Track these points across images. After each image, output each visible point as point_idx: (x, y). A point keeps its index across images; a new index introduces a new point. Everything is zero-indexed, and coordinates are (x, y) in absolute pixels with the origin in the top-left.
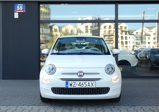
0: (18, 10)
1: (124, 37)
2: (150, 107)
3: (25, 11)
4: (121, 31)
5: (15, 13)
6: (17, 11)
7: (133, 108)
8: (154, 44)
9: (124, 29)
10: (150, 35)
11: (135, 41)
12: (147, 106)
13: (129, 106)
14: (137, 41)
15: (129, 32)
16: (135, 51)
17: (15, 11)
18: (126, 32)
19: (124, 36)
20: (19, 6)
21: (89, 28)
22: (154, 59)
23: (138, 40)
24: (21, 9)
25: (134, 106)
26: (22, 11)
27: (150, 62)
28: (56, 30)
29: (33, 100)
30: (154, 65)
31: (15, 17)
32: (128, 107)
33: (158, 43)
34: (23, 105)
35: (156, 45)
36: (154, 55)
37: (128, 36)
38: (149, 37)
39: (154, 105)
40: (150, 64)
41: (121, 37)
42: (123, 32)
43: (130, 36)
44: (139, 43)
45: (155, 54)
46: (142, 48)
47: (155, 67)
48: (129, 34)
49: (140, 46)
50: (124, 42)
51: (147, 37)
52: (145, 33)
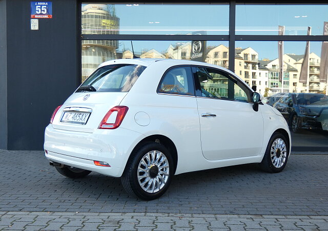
0: (38, 15)
1: (250, 74)
2: (295, 219)
3: (51, 16)
4: (246, 62)
5: (32, 20)
6: (36, 16)
7: (258, 219)
8: (304, 86)
9: (250, 59)
10: (296, 71)
11: (270, 80)
12: (288, 217)
13: (250, 216)
14: (273, 81)
15: (259, 64)
16: (268, 98)
17: (32, 16)
18: (254, 64)
19: (250, 71)
20: (40, 7)
22: (304, 114)
23: (274, 78)
24: (43, 12)
25: (261, 215)
26: (46, 17)
27: (296, 119)
29: (47, 198)
30: (303, 124)
31: (32, 28)
32: (248, 218)
33: (311, 85)
35: (308, 88)
36: (304, 106)
37: (257, 71)
38: (295, 73)
39: (303, 213)
40: (296, 122)
41: (246, 74)
42: (249, 65)
43: (261, 71)
44: (277, 84)
45: (306, 104)
46: (282, 92)
47: (305, 128)
48: (260, 68)
49: (278, 90)
50: (249, 83)
51: (291, 74)
52: (289, 66)
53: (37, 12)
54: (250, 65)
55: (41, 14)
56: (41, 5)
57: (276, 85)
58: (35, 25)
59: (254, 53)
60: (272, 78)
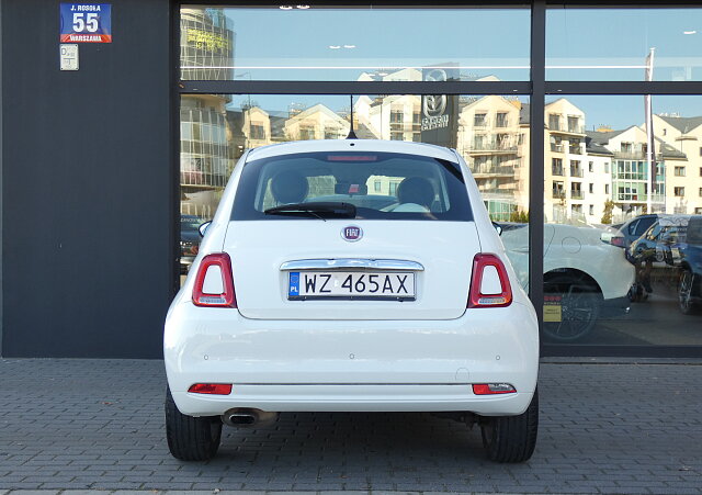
0: (78, 34)
1: (566, 165)
3: (109, 37)
4: (553, 135)
5: (63, 47)
6: (73, 39)
8: (701, 195)
9: (564, 127)
10: (682, 157)
11: (617, 180)
14: (625, 183)
15: (587, 140)
16: (616, 227)
17: (63, 37)
18: (575, 141)
19: (567, 158)
20: (82, 15)
21: (408, 121)
23: (627, 177)
24: (89, 28)
26: (98, 39)
27: (688, 279)
28: (257, 132)
29: (139, 462)
31: (64, 66)
34: (89, 487)
37: (584, 158)
38: (680, 163)
40: (688, 287)
41: (554, 164)
42: (562, 142)
43: (592, 158)
44: (634, 191)
46: (649, 213)
48: (591, 152)
49: (638, 205)
50: (564, 188)
51: (670, 165)
52: (663, 145)
53: (75, 28)
54: (566, 144)
55: (85, 33)
56: (85, 13)
57: (631, 193)
58: (69, 59)
59: (575, 112)
60: (621, 177)
